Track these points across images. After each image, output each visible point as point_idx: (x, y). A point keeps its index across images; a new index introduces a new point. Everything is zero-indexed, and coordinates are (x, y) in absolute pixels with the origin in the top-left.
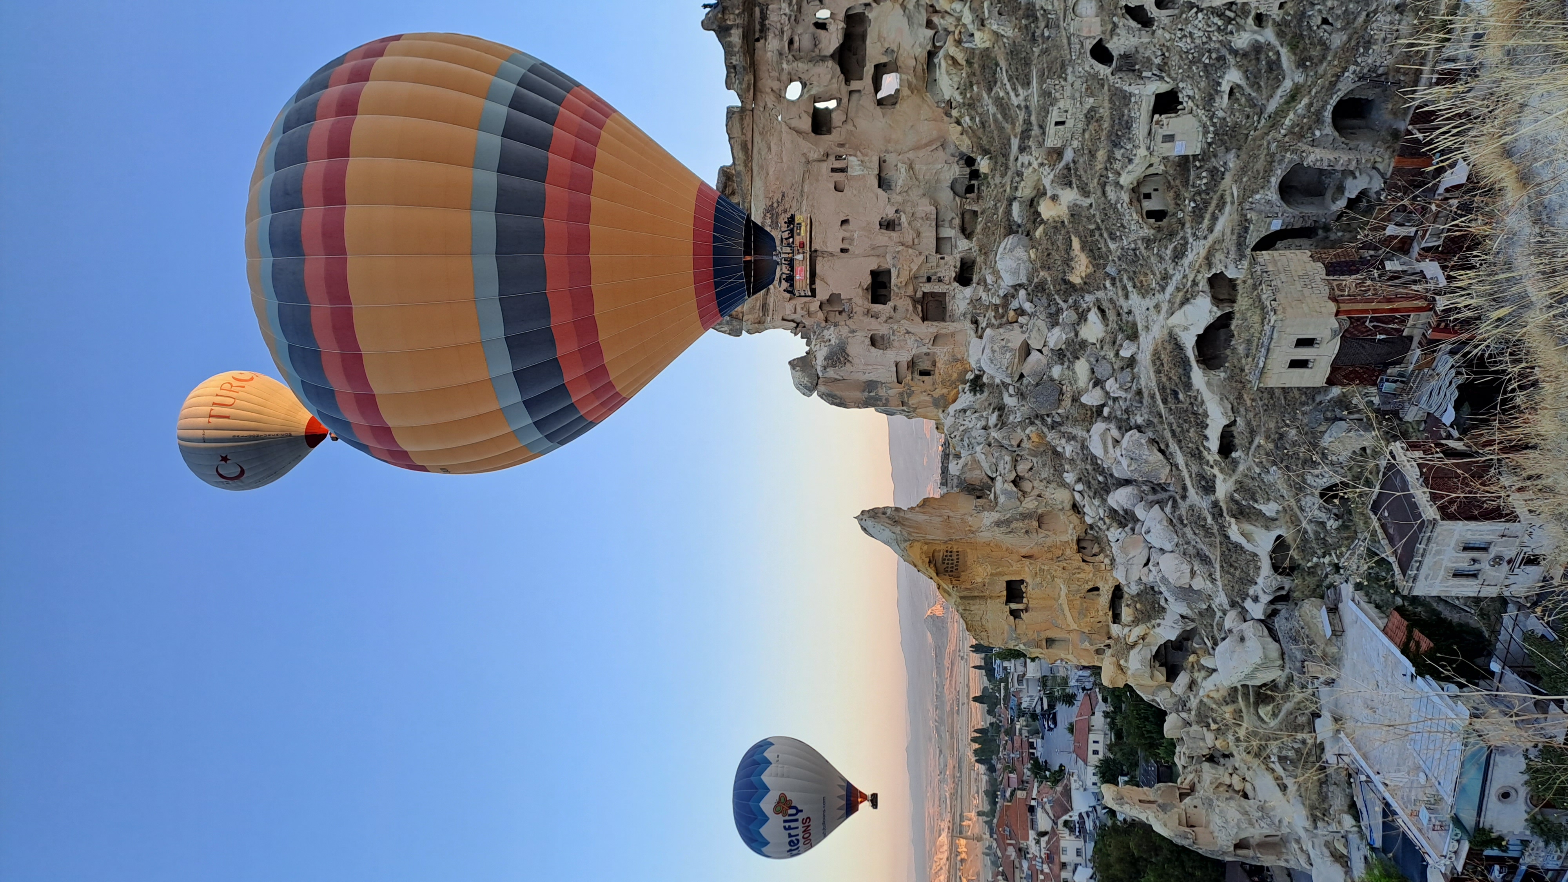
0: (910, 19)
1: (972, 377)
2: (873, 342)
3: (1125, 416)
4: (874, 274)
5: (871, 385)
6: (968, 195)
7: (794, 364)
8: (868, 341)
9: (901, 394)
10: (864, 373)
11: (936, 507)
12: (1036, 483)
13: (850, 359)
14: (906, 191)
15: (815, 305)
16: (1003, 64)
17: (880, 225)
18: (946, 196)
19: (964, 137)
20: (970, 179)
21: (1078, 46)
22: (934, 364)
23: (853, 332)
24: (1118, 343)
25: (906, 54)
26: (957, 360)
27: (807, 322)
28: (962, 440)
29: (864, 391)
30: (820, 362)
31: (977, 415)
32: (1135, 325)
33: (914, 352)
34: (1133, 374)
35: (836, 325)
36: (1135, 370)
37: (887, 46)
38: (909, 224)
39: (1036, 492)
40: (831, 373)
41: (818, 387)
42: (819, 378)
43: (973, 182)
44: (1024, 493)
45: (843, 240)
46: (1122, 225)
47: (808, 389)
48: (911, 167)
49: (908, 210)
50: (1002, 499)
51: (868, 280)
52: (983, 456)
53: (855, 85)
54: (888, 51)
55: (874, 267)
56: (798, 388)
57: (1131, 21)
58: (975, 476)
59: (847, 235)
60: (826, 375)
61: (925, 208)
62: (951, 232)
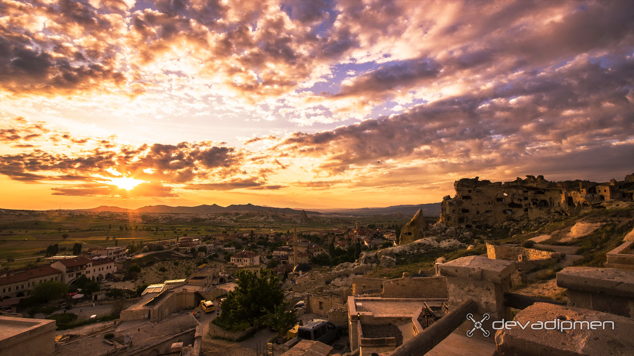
0: (522, 216)
2: (454, 210)
7: (449, 196)
9: (444, 215)
10: (447, 209)
13: (450, 206)
14: (486, 216)
15: (460, 199)
17: (478, 211)
18: (484, 223)
22: (450, 221)
23: (456, 207)
25: (515, 216)
26: (451, 225)
27: (458, 198)
29: (444, 208)
30: (449, 201)
33: (452, 218)
35: (457, 203)
38: (479, 216)
41: (445, 200)
45: (475, 204)
48: (491, 216)
49: (482, 216)
51: (466, 209)
53: (507, 206)
54: (515, 212)
55: (469, 210)
56: (444, 197)
60: (447, 202)
61: (482, 219)
62: (478, 224)
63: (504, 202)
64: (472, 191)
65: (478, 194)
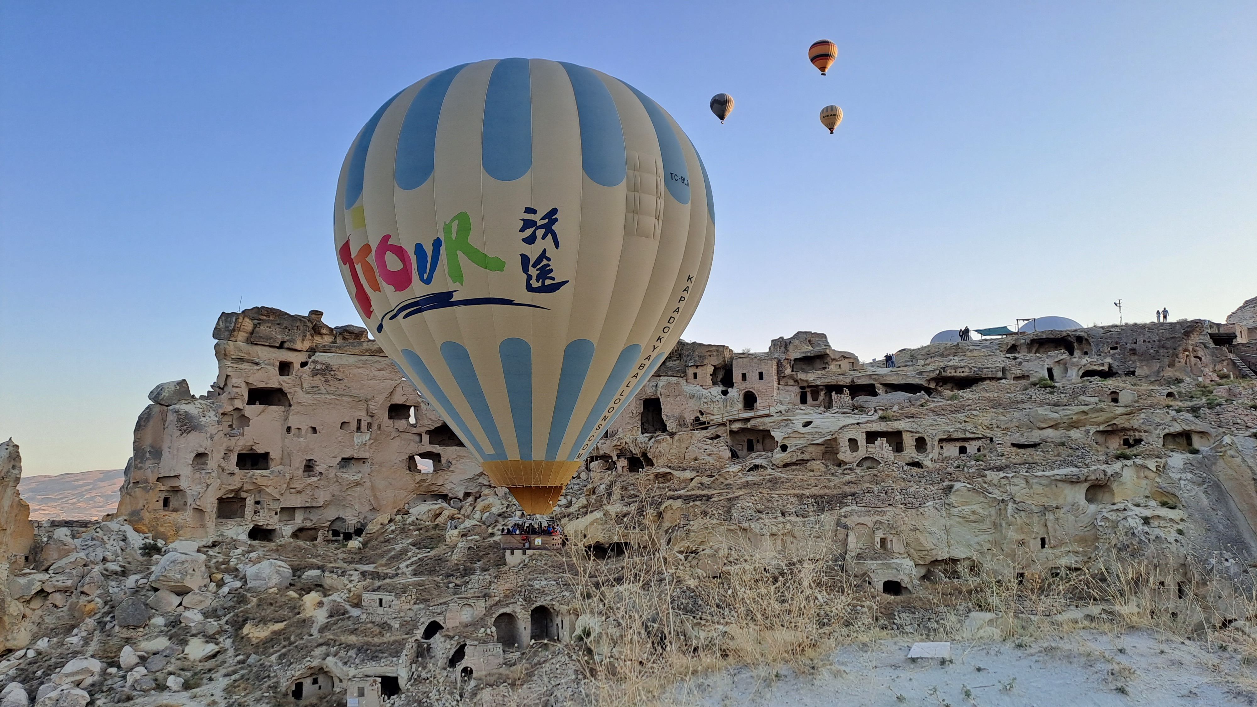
0: (472, 480)
1: (159, 545)
2: (201, 456)
3: (105, 689)
4: (267, 455)
5: (157, 454)
6: (331, 532)
7: (183, 384)
8: (202, 450)
9: (146, 481)
10: (170, 448)
11: (18, 518)
12: (39, 612)
13: (185, 435)
14: (337, 481)
15: (238, 404)
16: (433, 553)
17: (310, 460)
18: (331, 514)
19: (379, 526)
20: (344, 533)
21: (439, 611)
22: (175, 510)
23: (212, 437)
24: (182, 673)
25: (446, 477)
26: (177, 531)
27: (224, 396)
28: (93, 539)
29: (152, 447)
30: (183, 407)
31: (119, 551)
32: (198, 685)
33: (188, 491)
34: (149, 690)
35: (219, 422)
36: (153, 692)
37: (453, 462)
38: (309, 484)
39: (28, 612)
40: (171, 417)
41: (158, 405)
42: (167, 406)
43: (342, 535)
44: (28, 602)
45: (299, 429)
46: (291, 663)
47: (156, 396)
48: (358, 484)
49: (322, 483)
50: (22, 581)
51: (260, 450)
52: (74, 559)
53: (426, 438)
54: (449, 463)
55: (272, 455)
56: (158, 387)
57: (454, 650)
58: (51, 554)
59: (303, 432)
60: (170, 413)
61: (322, 497)
62: (299, 520)
63: (412, 420)
64: (297, 365)
65: (318, 380)
